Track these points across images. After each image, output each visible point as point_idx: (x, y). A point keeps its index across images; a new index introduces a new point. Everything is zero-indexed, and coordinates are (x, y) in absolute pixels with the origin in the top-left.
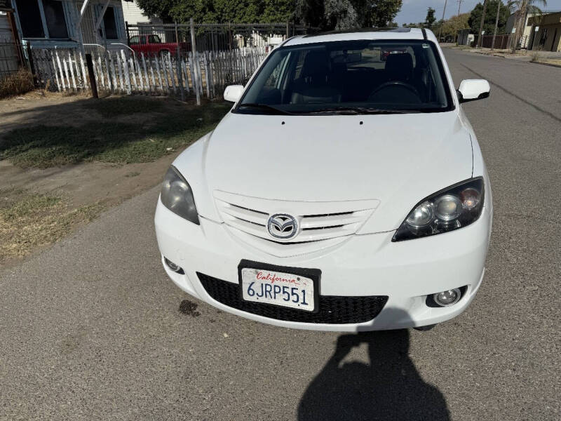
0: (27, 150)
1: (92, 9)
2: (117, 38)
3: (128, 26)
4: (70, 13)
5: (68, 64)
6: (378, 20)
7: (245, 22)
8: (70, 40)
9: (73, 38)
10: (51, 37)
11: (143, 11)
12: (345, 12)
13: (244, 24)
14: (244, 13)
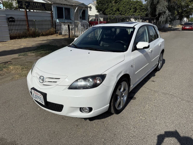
0: (41, 51)
1: (79, 11)
2: (85, 19)
3: (89, 16)
4: (72, 12)
5: (65, 27)
6: (186, 15)
7: (129, 15)
8: (71, 20)
9: (71, 19)
10: (65, 19)
11: (97, 11)
12: (165, 12)
13: (129, 16)
14: (129, 12)
